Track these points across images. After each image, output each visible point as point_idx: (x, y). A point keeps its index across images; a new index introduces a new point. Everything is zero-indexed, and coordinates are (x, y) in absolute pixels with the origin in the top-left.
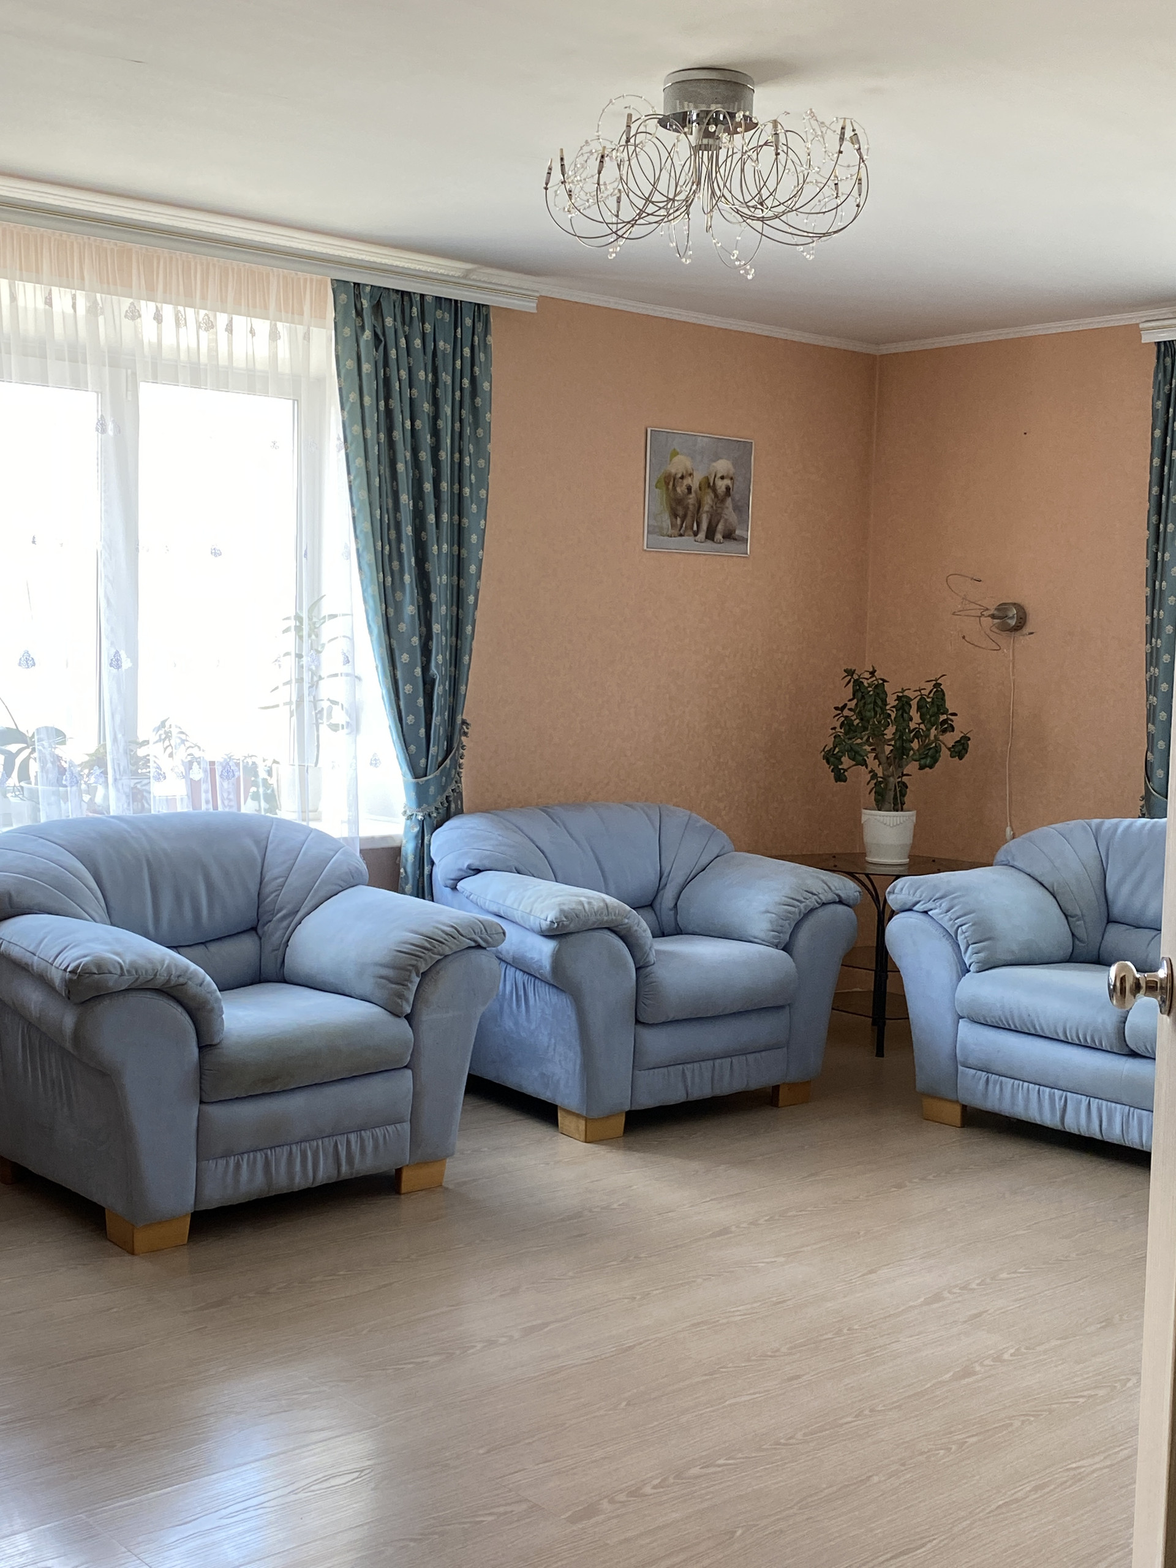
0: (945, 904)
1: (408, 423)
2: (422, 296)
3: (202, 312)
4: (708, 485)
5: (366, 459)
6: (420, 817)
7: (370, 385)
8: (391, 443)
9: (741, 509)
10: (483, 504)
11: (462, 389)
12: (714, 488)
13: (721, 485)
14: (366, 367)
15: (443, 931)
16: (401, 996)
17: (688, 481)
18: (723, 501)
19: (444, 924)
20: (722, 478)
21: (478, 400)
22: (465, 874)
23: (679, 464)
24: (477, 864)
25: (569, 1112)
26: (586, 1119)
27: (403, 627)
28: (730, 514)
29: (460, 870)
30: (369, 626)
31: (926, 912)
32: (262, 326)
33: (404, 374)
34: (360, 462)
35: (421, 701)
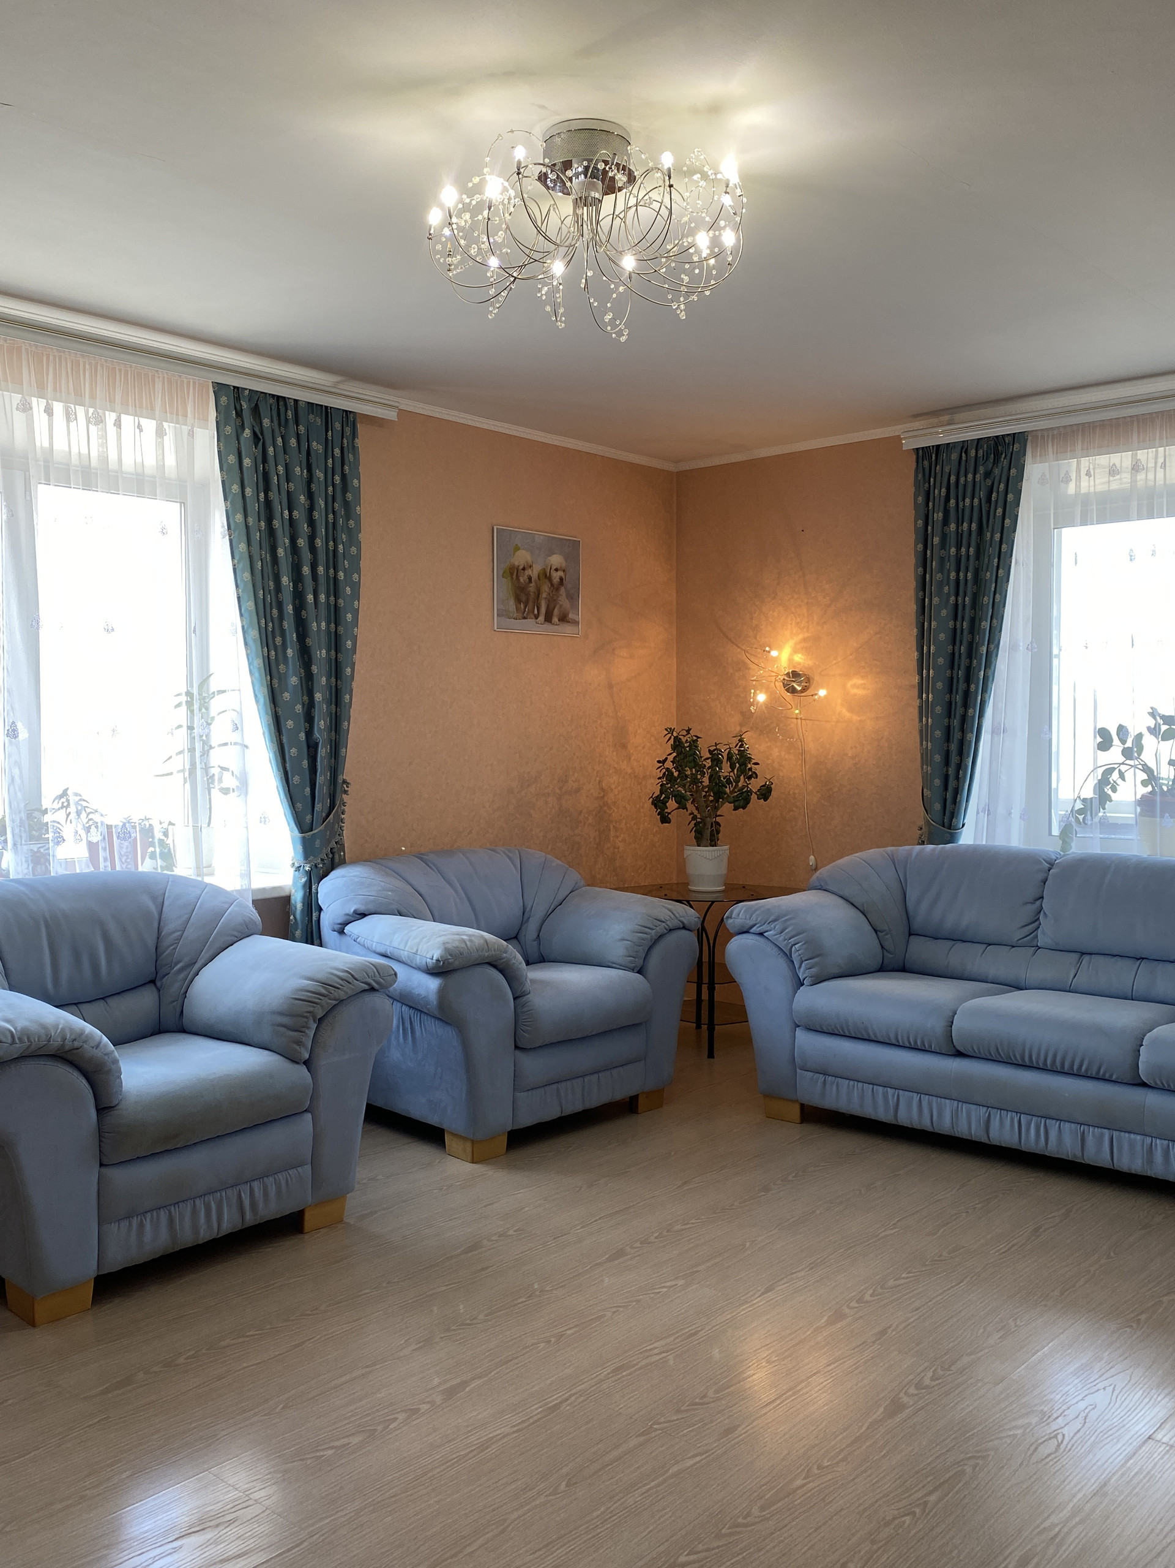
0: (778, 926)
1: (286, 512)
2: (296, 401)
3: (91, 410)
4: (545, 576)
5: (249, 544)
6: (307, 869)
7: (250, 478)
8: (271, 531)
9: (573, 597)
10: (356, 587)
11: (333, 485)
12: (550, 579)
13: (556, 576)
14: (247, 462)
15: (339, 977)
16: (299, 1043)
17: (528, 572)
18: (558, 589)
19: (338, 969)
20: (556, 570)
21: (349, 496)
22: (353, 919)
23: (522, 558)
24: (362, 908)
25: (455, 1135)
26: (473, 1142)
27: (287, 696)
28: (563, 600)
29: (348, 915)
30: (256, 696)
31: (761, 934)
32: (149, 425)
33: (281, 468)
34: (243, 547)
35: (305, 763)
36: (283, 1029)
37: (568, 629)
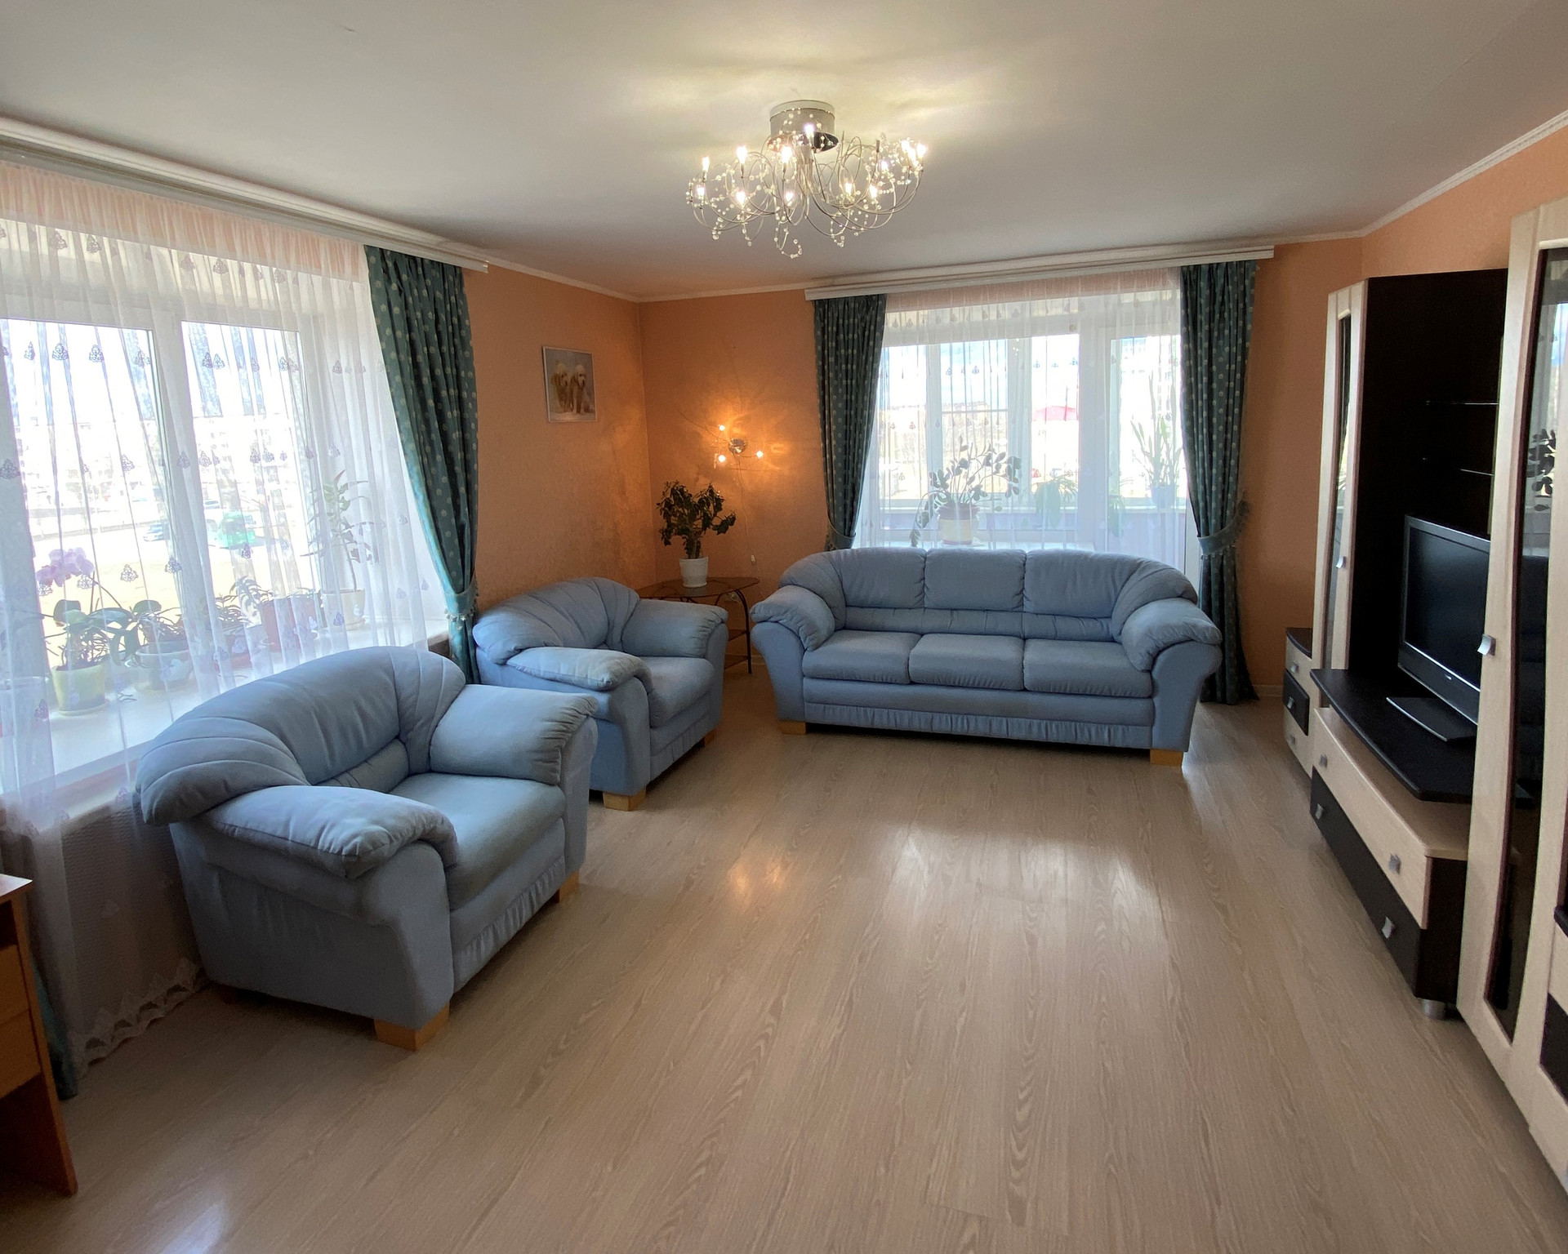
0: (789, 615)
1: (425, 349)
2: (422, 259)
4: (574, 380)
5: (402, 375)
6: (463, 619)
7: (400, 324)
8: (416, 365)
9: (591, 394)
10: (474, 401)
11: (452, 324)
12: (577, 383)
13: (581, 379)
14: (396, 310)
17: (565, 379)
18: (582, 390)
20: (580, 375)
21: (464, 332)
22: (512, 654)
23: (561, 368)
24: (520, 646)
27: (439, 492)
28: (586, 398)
29: (509, 652)
30: (415, 494)
31: (776, 622)
32: (319, 280)
33: (419, 314)
34: (398, 378)
35: (457, 541)
36: (540, 763)
37: (588, 415)
